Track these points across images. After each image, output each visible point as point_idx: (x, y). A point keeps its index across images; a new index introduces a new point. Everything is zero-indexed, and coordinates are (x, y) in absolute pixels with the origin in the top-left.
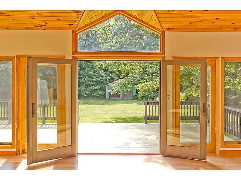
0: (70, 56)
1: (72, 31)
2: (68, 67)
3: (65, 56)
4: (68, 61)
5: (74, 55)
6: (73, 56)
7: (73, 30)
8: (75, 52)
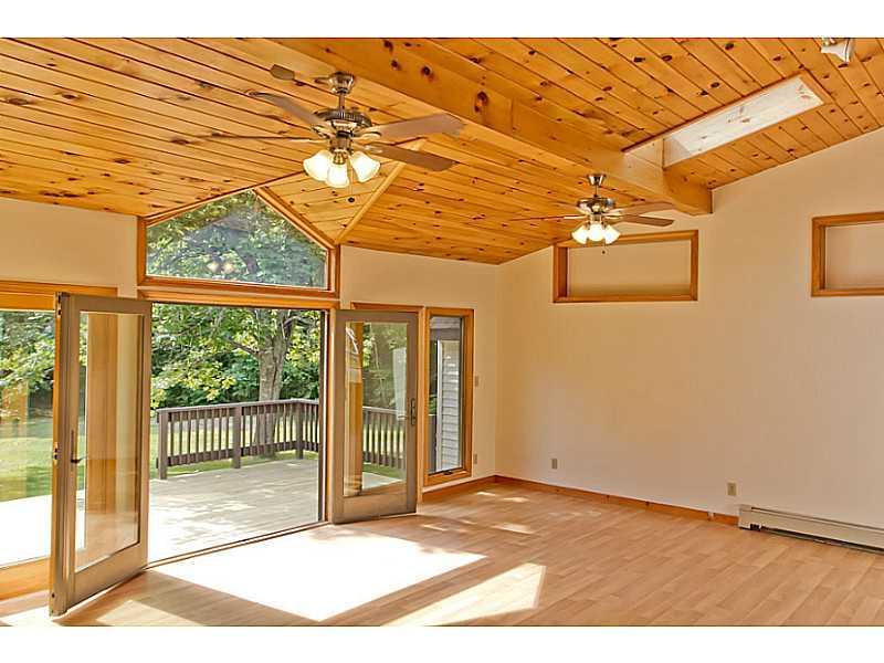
0: (129, 291)
1: (135, 218)
2: (125, 323)
3: (116, 289)
4: (126, 305)
5: (140, 288)
6: (138, 291)
7: (139, 217)
8: (143, 280)
